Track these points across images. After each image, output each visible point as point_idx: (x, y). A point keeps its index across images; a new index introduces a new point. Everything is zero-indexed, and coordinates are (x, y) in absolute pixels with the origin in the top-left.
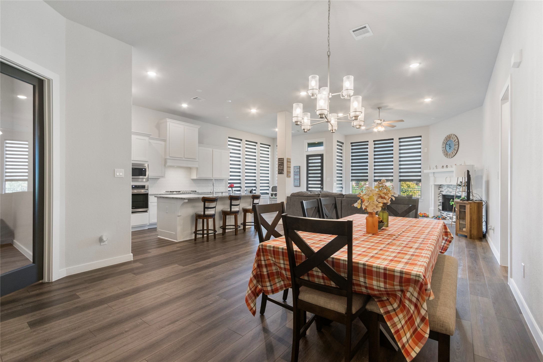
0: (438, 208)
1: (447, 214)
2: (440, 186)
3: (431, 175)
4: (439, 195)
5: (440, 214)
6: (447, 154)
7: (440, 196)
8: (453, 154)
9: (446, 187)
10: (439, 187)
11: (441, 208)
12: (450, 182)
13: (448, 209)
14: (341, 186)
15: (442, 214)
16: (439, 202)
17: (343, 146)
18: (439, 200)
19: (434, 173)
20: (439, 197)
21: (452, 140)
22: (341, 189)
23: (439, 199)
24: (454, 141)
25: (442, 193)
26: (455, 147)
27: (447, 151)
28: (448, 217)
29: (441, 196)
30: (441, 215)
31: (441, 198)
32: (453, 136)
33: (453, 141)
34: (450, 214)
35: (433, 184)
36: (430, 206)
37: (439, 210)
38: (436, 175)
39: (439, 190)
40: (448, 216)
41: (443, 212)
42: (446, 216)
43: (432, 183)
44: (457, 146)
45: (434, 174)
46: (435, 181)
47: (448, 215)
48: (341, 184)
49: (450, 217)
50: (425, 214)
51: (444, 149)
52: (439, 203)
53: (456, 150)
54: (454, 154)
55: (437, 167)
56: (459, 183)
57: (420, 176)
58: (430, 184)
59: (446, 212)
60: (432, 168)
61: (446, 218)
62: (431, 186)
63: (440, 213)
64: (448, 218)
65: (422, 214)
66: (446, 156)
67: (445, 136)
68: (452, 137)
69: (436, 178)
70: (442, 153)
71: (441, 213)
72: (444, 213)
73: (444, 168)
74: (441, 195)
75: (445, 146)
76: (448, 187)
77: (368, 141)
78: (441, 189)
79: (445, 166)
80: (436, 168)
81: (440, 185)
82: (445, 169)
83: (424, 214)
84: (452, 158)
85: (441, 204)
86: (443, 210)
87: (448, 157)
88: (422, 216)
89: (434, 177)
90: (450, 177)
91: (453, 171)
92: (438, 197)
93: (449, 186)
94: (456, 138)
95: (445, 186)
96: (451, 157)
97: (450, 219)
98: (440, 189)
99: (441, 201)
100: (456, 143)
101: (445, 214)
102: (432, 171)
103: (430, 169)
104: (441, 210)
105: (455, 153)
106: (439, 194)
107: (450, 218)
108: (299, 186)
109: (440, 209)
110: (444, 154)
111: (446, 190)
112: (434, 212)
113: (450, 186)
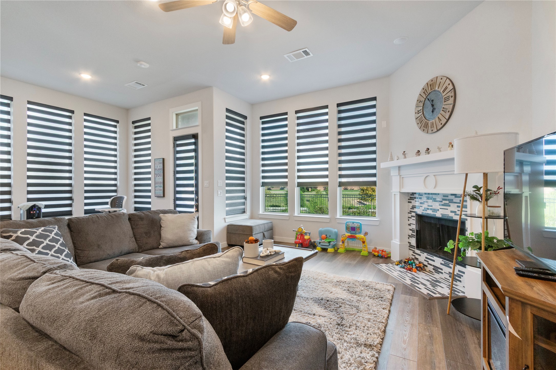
0: (409, 243)
1: (426, 258)
2: (412, 196)
3: (394, 173)
4: (410, 215)
5: (412, 255)
6: (426, 126)
7: (412, 216)
8: (441, 122)
9: (424, 199)
10: (410, 197)
11: (413, 241)
12: (435, 187)
13: (428, 247)
14: (242, 194)
15: (417, 256)
16: (410, 230)
17: (246, 122)
18: (409, 225)
19: (399, 167)
20: (409, 217)
21: (439, 89)
22: (243, 201)
23: (409, 222)
24: (444, 91)
25: (415, 210)
26: (446, 103)
27: (427, 116)
28: (431, 265)
29: (414, 217)
30: (414, 257)
31: (414, 222)
32: (441, 81)
33: (441, 91)
34: (434, 261)
35: (398, 190)
36: (393, 238)
37: (411, 246)
38: (403, 172)
39: (410, 204)
40: (429, 264)
41: (418, 251)
42: (426, 263)
43: (395, 189)
44: (451, 101)
45: (399, 170)
46: (401, 185)
47: (430, 262)
48: (244, 191)
49: (433, 266)
50: (384, 253)
51: (420, 114)
52: (411, 232)
53: (448, 111)
54: (444, 121)
55: (405, 155)
56: (470, 190)
57: (374, 175)
58: (391, 191)
59: (425, 254)
60: (396, 158)
61: (425, 267)
62: (395, 194)
63: (411, 252)
64: (430, 268)
65: (378, 252)
66: (425, 129)
67: (423, 84)
68: (438, 83)
69: (403, 177)
70: (416, 124)
71: (413, 253)
72: (420, 255)
73: (421, 155)
74: (414, 214)
75: (422, 108)
76: (428, 198)
77: (287, 113)
78: (414, 203)
79: (423, 151)
80: (403, 156)
81: (412, 193)
82: (424, 158)
83: (381, 252)
84: (438, 130)
85: (415, 234)
86: (418, 247)
87: (430, 131)
88: (378, 256)
89: (399, 176)
90: (434, 175)
91: (453, 159)
92: (407, 219)
93: (431, 196)
94: (448, 81)
95: (422, 195)
96: (436, 130)
97: (434, 271)
98: (411, 202)
99: (414, 227)
100: (450, 94)
101: (423, 257)
102: (396, 163)
103: (392, 159)
104: (414, 246)
105: (447, 118)
106: (410, 211)
107: (433, 269)
108: (162, 196)
109: (411, 244)
110: (420, 125)
111: (425, 206)
112: (400, 249)
113: (434, 196)
